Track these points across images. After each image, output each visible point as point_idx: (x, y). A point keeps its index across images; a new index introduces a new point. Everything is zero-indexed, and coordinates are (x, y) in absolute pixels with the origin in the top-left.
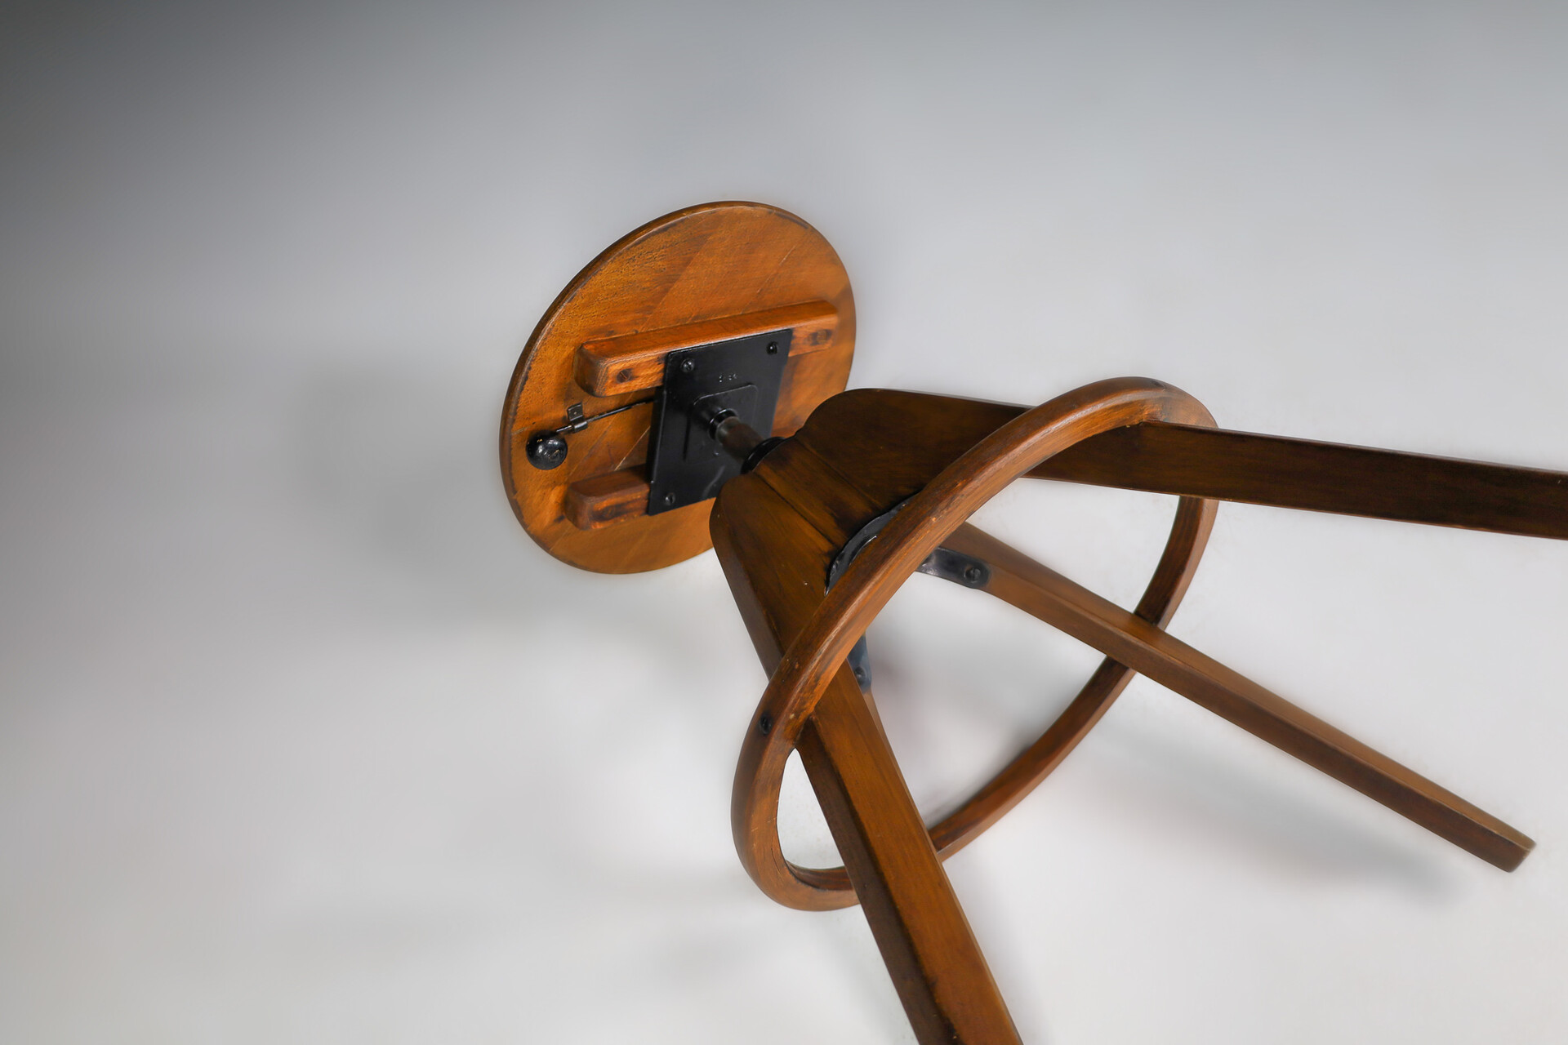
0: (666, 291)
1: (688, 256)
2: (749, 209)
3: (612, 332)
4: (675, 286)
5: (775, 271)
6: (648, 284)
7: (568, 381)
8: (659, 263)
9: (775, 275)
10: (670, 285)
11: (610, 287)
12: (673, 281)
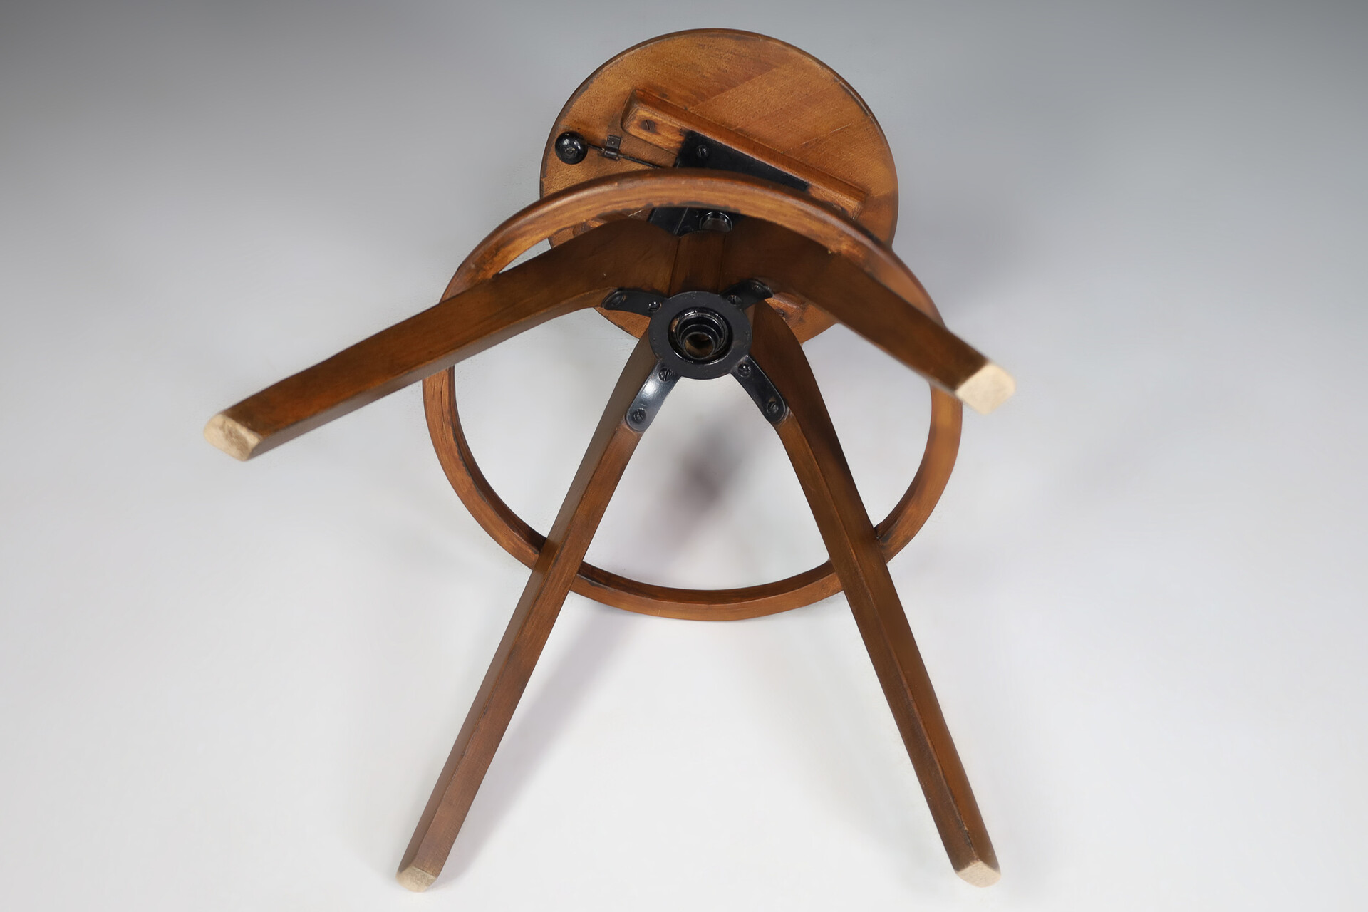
0: (722, 90)
1: (751, 73)
2: (818, 66)
3: (666, 95)
4: (731, 91)
5: (825, 135)
6: (708, 75)
7: (617, 113)
8: (724, 63)
9: (825, 139)
10: (727, 87)
11: (677, 58)
12: (731, 86)
